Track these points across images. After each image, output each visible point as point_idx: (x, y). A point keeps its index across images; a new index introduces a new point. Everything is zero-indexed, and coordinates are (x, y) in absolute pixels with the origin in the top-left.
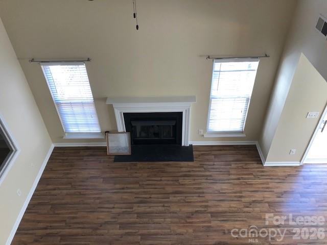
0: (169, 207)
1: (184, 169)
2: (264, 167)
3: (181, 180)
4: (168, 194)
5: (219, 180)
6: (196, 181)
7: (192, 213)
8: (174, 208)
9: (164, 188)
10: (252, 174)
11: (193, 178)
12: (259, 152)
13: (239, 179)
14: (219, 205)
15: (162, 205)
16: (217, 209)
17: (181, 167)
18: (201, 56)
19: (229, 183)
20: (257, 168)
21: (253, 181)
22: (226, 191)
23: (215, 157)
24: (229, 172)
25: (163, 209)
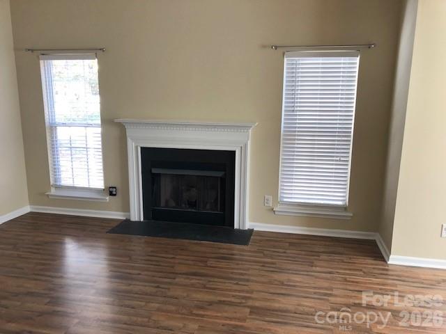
0: (169, 289)
1: (224, 250)
2: (388, 265)
3: (211, 262)
4: (177, 274)
5: (289, 270)
6: (240, 266)
7: (211, 303)
8: (178, 292)
9: (173, 267)
10: (361, 270)
11: (237, 262)
12: (381, 248)
13: (330, 273)
14: (274, 300)
15: (156, 285)
16: (268, 304)
17: (220, 248)
18: (264, 47)
19: (307, 275)
20: (372, 264)
21: (361, 279)
22: (298, 284)
23: (290, 245)
24: (313, 263)
25: (154, 290)
